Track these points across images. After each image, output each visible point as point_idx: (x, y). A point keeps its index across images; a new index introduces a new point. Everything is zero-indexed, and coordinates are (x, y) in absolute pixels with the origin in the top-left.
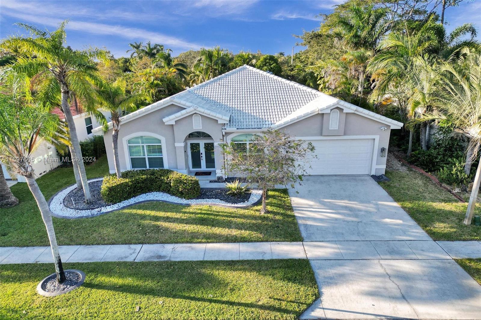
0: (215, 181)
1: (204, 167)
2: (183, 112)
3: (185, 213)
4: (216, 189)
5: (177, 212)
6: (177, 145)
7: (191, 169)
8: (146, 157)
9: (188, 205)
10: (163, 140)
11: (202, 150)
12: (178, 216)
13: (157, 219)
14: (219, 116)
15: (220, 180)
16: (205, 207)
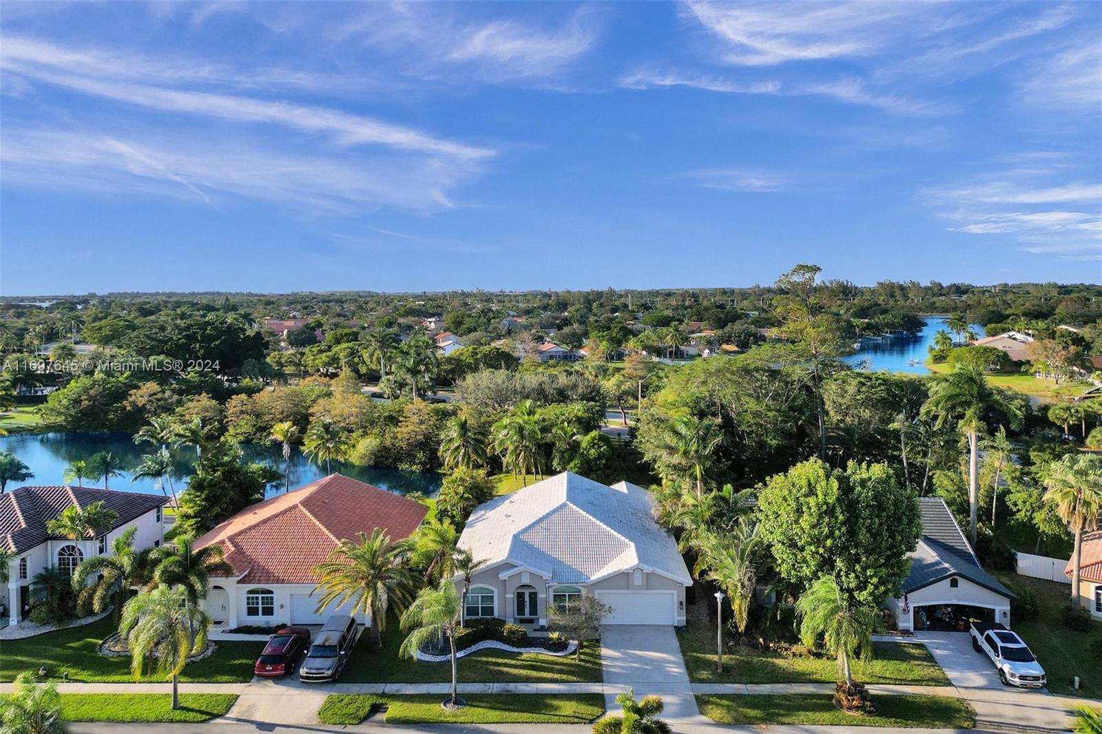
0: (538, 630)
1: (527, 615)
2: (516, 569)
3: (518, 660)
4: (539, 638)
5: (512, 659)
6: (507, 596)
7: (516, 616)
8: (480, 606)
9: (521, 653)
10: (496, 590)
11: (527, 599)
12: (513, 662)
13: (499, 665)
14: (545, 573)
15: (542, 628)
16: (533, 656)
